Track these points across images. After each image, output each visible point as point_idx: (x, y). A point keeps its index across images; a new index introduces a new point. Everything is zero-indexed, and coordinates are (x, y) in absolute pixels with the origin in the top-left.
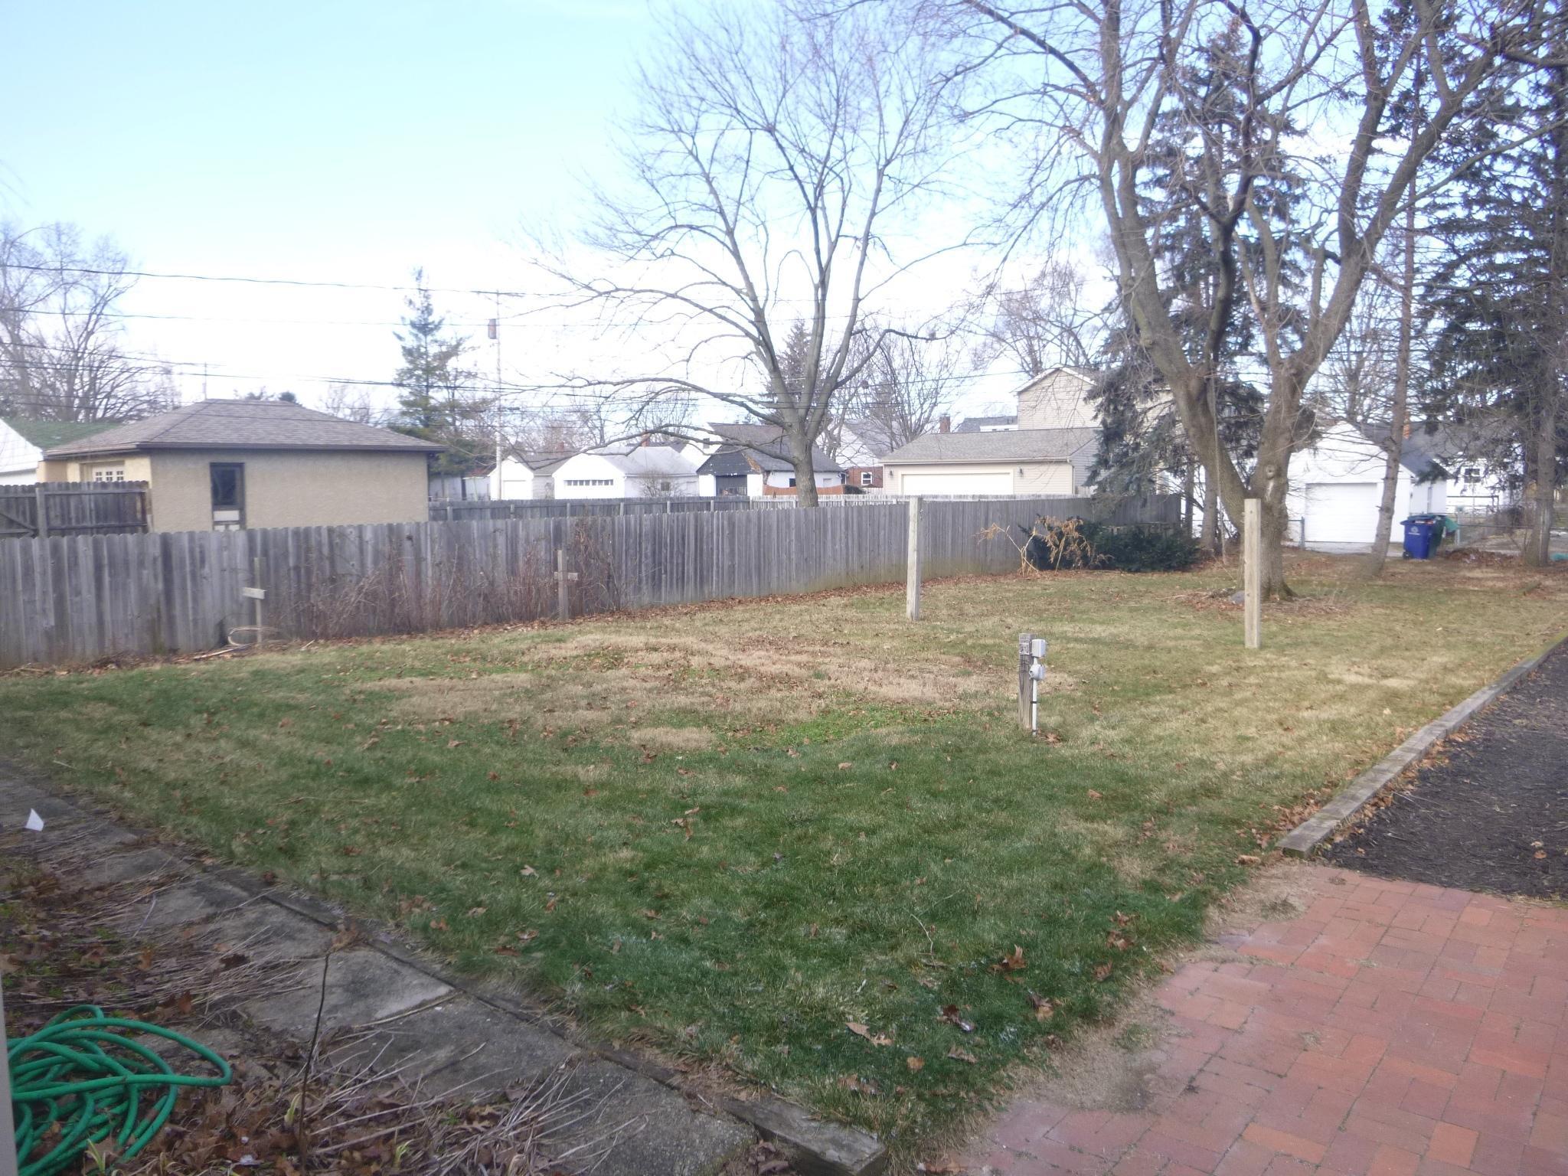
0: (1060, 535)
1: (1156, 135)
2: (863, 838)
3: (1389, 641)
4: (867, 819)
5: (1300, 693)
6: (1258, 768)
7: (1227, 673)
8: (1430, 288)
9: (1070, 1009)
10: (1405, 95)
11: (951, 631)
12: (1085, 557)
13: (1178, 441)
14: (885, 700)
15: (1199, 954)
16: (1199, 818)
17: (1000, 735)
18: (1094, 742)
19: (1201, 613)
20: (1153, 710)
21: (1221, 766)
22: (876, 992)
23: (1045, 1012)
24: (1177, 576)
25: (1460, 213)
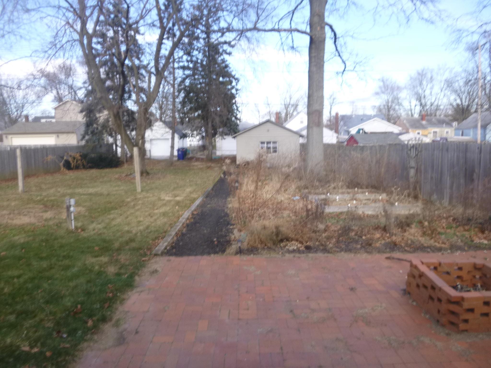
0: (74, 158)
1: (98, 28)
2: (15, 280)
3: (176, 186)
4: (16, 273)
5: (154, 205)
6: (145, 230)
7: (133, 200)
8: (180, 85)
9: (98, 320)
10: (170, 29)
11: (37, 196)
12: (83, 165)
13: (111, 127)
14: (16, 225)
15: (134, 291)
16: (130, 250)
17: (62, 232)
18: (94, 230)
19: (123, 181)
20: (112, 216)
21: (134, 232)
22: (31, 334)
23: (90, 323)
24: (114, 170)
25: (186, 64)
